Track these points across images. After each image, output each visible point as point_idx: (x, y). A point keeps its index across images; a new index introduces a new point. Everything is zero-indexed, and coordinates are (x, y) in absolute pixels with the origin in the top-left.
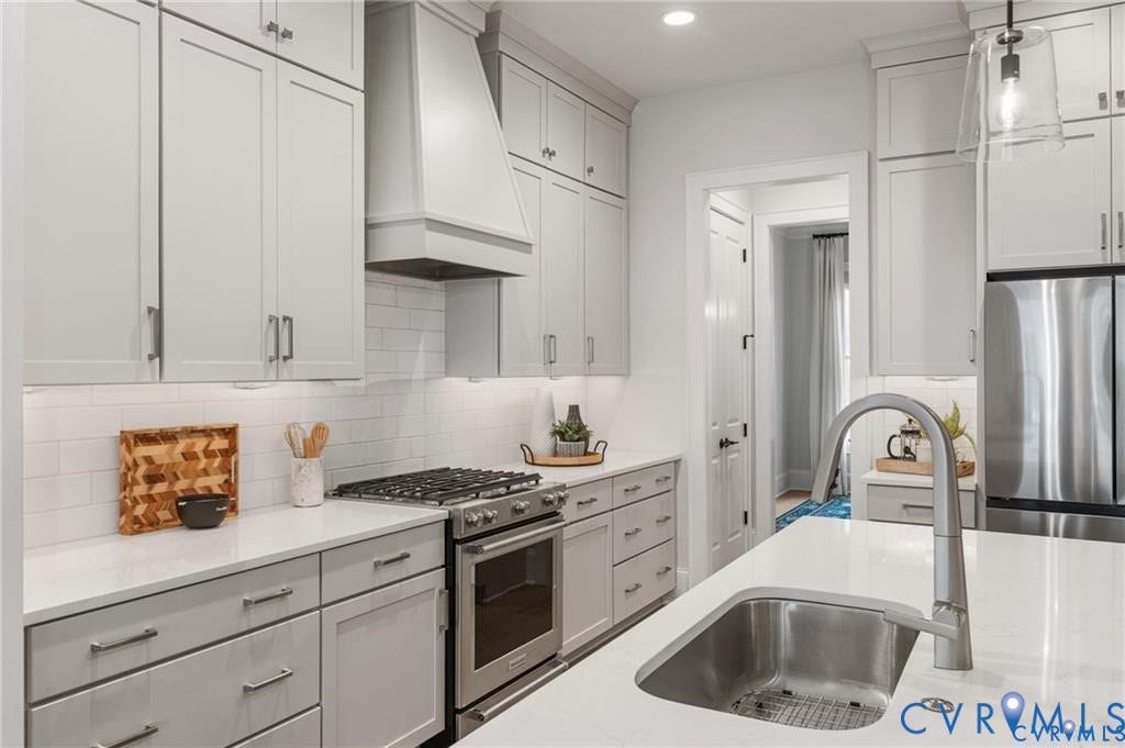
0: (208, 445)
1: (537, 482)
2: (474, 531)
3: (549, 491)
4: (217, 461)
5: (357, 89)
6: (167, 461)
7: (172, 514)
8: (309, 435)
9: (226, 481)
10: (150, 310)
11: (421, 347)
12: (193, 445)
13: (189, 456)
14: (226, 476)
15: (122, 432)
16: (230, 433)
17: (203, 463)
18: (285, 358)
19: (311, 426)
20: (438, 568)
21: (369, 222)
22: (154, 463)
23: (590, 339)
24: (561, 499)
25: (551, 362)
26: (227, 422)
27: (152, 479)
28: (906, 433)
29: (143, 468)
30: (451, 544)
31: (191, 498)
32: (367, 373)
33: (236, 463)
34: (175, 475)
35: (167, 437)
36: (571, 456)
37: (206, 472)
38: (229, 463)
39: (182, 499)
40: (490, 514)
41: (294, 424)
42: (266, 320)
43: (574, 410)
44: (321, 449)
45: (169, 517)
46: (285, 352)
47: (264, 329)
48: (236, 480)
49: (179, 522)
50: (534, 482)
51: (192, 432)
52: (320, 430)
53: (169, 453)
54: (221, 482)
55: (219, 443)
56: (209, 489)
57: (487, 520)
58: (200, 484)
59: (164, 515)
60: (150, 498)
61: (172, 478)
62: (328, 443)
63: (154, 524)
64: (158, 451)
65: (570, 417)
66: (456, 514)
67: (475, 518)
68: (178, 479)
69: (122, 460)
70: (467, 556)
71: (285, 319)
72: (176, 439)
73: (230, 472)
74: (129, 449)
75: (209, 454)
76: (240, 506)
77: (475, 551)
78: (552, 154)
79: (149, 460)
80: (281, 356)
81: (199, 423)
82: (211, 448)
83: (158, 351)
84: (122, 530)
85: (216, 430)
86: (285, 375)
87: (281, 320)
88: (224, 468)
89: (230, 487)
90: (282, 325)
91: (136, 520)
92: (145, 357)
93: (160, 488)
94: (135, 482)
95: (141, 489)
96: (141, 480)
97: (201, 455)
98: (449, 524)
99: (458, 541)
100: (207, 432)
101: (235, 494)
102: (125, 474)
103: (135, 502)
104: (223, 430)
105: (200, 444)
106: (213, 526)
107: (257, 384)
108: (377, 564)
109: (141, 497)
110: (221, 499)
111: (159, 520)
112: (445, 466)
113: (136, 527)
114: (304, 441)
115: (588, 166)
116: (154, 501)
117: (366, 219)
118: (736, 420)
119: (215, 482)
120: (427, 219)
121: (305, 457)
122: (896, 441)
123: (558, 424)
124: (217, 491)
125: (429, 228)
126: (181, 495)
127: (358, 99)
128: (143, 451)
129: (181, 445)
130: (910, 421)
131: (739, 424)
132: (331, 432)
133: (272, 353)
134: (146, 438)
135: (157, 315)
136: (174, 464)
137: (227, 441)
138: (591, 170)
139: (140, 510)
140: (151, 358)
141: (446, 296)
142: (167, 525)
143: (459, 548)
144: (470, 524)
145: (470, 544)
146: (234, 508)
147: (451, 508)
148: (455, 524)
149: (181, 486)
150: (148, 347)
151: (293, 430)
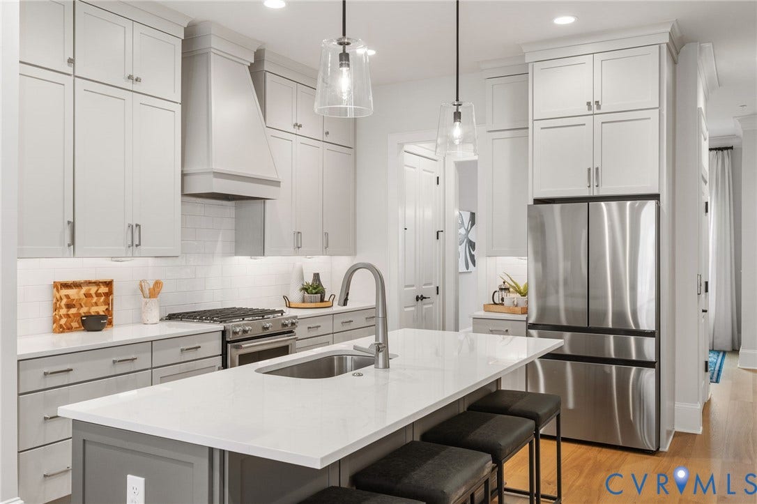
0: (98, 290)
1: (282, 314)
2: (237, 337)
3: (287, 319)
4: (103, 298)
5: (177, 103)
6: (76, 297)
7: (79, 324)
8: (152, 287)
9: (107, 309)
10: (69, 222)
11: (220, 239)
12: (90, 290)
13: (88, 295)
14: (107, 307)
15: (54, 282)
16: (109, 284)
17: (95, 299)
18: (137, 246)
19: (154, 282)
20: (218, 356)
21: (185, 173)
22: (69, 298)
23: (327, 234)
24: (293, 324)
25: (299, 248)
26: (107, 279)
27: (69, 306)
28: (501, 289)
29: (65, 301)
30: (225, 343)
31: (89, 316)
32: (182, 253)
33: (112, 300)
34: (81, 304)
35: (77, 285)
36: (311, 302)
37: (96, 304)
38: (109, 300)
39: (84, 317)
40: (247, 328)
41: (144, 281)
42: (127, 225)
43: (317, 276)
44: (159, 293)
45: (78, 326)
46: (136, 242)
47: (126, 229)
48: (112, 308)
49: (83, 328)
50: (280, 314)
51: (89, 283)
52: (158, 284)
53: (78, 293)
54: (104, 310)
55: (103, 289)
56: (97, 312)
57: (245, 332)
58: (93, 310)
59: (75, 325)
60: (68, 316)
61: (79, 306)
62: (162, 291)
63: (70, 329)
64: (72, 292)
65: (314, 280)
66: (228, 328)
67: (238, 330)
68: (82, 307)
69: (54, 296)
70: (234, 350)
71: (137, 225)
72: (81, 286)
73: (109, 304)
74: (58, 290)
75: (98, 295)
76: (114, 322)
77: (238, 347)
78: (300, 126)
79: (68, 297)
80: (135, 244)
81: (93, 279)
82: (99, 292)
83: (73, 242)
84: (54, 331)
85: (102, 282)
86: (137, 254)
87: (134, 226)
88: (107, 303)
89: (109, 312)
90: (135, 228)
91: (61, 326)
92: (66, 245)
93: (73, 311)
94: (61, 307)
95: (63, 311)
96: (63, 306)
97: (94, 295)
98: (224, 333)
99: (228, 342)
100: (97, 284)
101: (111, 315)
102: (56, 303)
103: (61, 317)
104: (105, 282)
105: (93, 290)
106: (100, 330)
107: (123, 259)
108: (182, 350)
109: (64, 315)
110: (104, 317)
111: (72, 327)
112: (234, 306)
113: (61, 330)
114: (149, 289)
115: (325, 131)
116: (70, 317)
117: (182, 171)
118: (430, 284)
119: (101, 309)
120: (214, 172)
121: (150, 297)
122: (496, 294)
123: (305, 284)
124: (102, 313)
125: (215, 177)
126: (83, 315)
127: (178, 108)
128: (64, 292)
129: (84, 290)
130: (504, 282)
131: (433, 287)
132: (164, 285)
133: (130, 243)
134: (66, 286)
135: (72, 225)
136: (80, 299)
137: (107, 288)
138: (327, 133)
139: (63, 321)
140: (69, 245)
141: (236, 209)
142: (77, 329)
143: (229, 345)
144: (235, 333)
145: (236, 344)
146: (110, 323)
147: (225, 324)
148: (227, 333)
149: (84, 310)
150: (68, 240)
151: (143, 284)
